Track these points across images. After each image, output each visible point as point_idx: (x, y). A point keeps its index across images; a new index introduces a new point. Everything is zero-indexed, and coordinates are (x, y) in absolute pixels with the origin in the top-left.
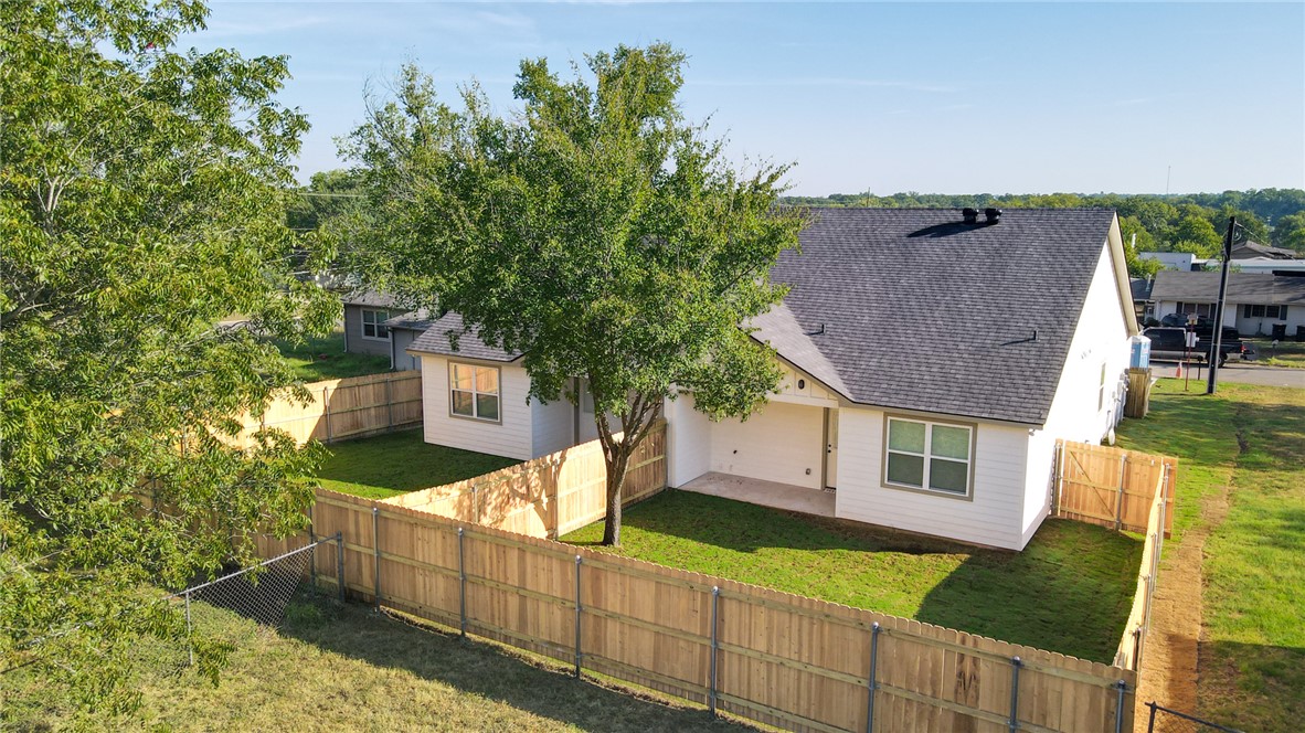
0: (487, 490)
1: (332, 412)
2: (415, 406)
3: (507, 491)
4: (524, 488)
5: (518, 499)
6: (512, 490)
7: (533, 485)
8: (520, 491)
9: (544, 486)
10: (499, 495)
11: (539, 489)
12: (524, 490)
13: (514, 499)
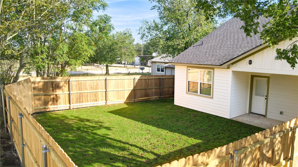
0: (242, 156)
1: (137, 88)
2: (171, 89)
3: (258, 156)
4: (270, 152)
5: (265, 163)
6: (262, 155)
7: (276, 148)
8: (267, 155)
9: (283, 150)
10: (252, 160)
11: (279, 152)
12: (269, 154)
13: (263, 164)
